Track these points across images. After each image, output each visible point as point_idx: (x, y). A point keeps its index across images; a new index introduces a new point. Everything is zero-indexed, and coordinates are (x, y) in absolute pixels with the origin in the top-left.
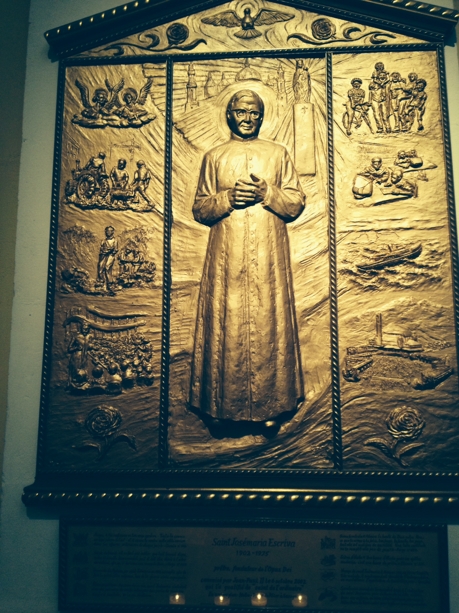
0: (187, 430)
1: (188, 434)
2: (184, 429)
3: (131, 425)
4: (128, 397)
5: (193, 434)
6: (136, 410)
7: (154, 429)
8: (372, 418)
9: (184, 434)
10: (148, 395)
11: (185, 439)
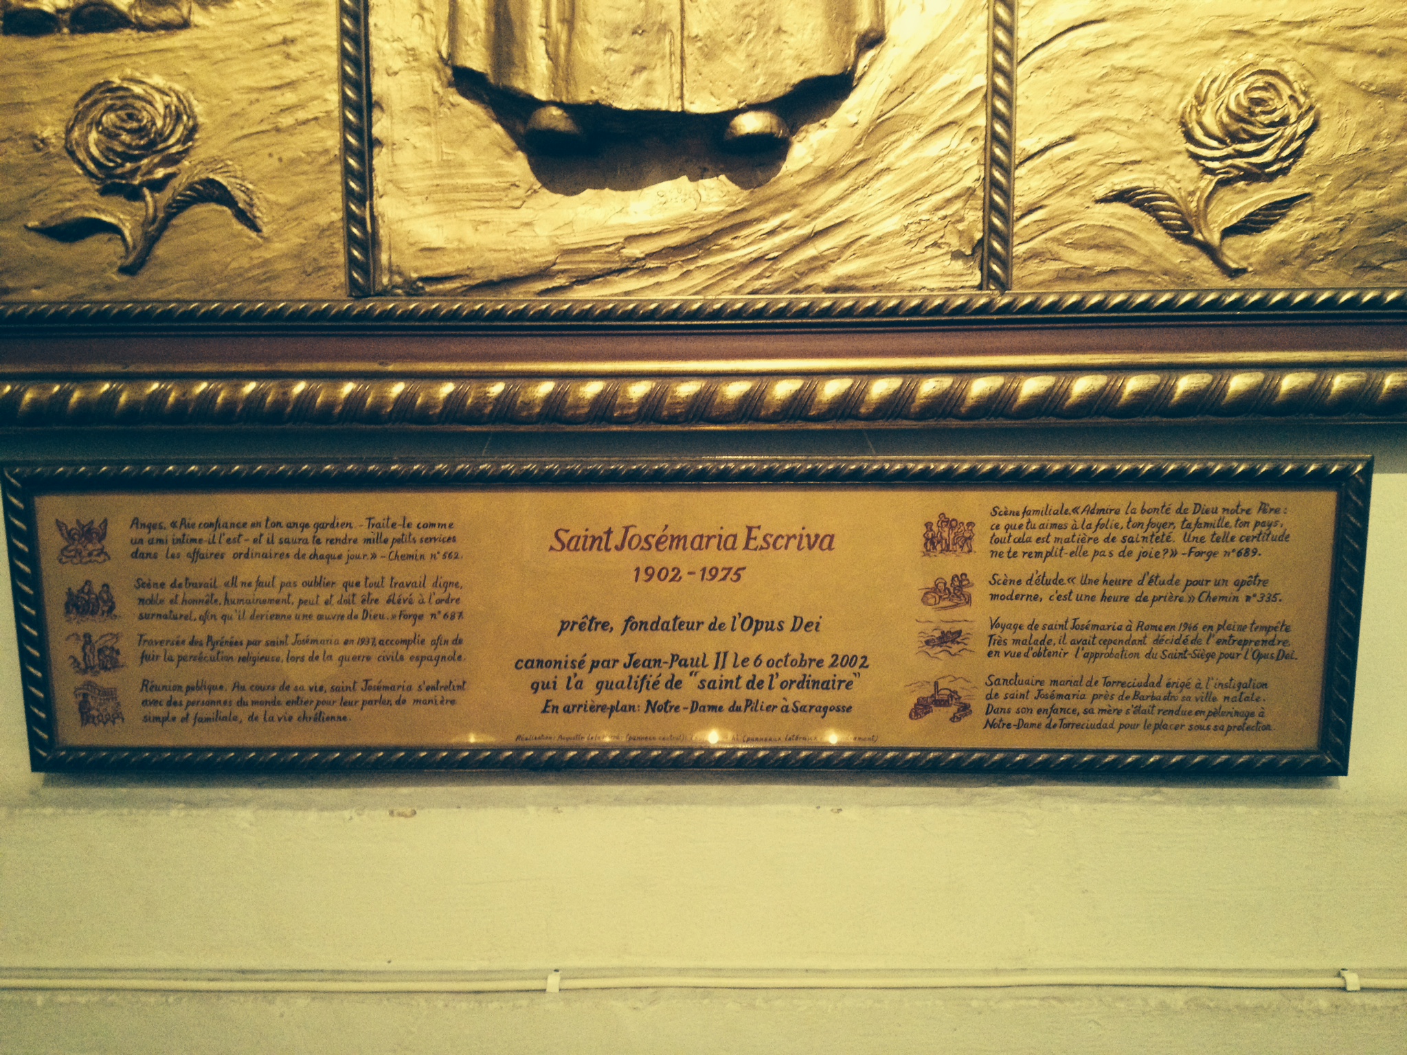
0: (446, 164)
1: (450, 176)
2: (434, 158)
3: (237, 145)
4: (217, 38)
5: (469, 175)
6: (251, 90)
7: (323, 160)
8: (1129, 100)
9: (435, 177)
10: (290, 31)
11: (439, 196)
